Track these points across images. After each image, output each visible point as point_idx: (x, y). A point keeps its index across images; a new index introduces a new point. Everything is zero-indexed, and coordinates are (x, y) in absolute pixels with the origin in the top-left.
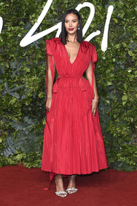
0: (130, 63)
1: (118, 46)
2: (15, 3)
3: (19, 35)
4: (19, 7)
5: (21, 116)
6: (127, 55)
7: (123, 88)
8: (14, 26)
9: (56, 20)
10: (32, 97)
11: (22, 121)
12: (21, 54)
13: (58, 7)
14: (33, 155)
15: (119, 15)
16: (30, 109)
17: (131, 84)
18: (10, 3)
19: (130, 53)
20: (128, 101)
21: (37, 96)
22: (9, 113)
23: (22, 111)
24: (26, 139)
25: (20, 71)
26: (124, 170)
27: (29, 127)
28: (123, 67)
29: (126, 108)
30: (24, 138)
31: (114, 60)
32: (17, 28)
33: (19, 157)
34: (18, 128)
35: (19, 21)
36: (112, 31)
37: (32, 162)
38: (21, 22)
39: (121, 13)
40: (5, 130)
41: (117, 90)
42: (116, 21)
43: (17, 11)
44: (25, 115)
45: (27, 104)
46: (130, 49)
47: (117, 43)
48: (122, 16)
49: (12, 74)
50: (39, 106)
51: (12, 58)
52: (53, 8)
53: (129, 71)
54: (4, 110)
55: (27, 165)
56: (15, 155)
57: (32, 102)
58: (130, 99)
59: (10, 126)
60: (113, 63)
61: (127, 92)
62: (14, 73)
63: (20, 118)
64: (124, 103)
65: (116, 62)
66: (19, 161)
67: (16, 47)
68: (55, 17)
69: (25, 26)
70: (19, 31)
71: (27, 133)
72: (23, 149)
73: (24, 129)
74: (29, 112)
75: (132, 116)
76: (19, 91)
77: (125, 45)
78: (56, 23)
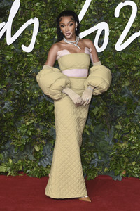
2: (51, 3)
3: (56, 37)
4: (56, 7)
8: (50, 27)
9: (96, 20)
13: (98, 6)
18: (47, 3)
22: (47, 120)
32: (55, 29)
40: (42, 139)
43: (54, 12)
52: (92, 8)
54: (41, 117)
59: (47, 134)
68: (94, 17)
78: (96, 23)
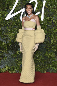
0: (54, 25)
1: (48, 18)
2: (2, 1)
3: (5, 15)
4: (4, 3)
5: (7, 50)
6: (53, 22)
7: (51, 36)
9: (21, 8)
10: (12, 42)
11: (7, 53)
12: (6, 23)
13: (21, 2)
14: (13, 67)
15: (48, 4)
16: (11, 47)
17: (55, 35)
18: (0, 1)
19: (54, 21)
20: (54, 42)
21: (14, 42)
22: (2, 49)
23: (8, 48)
24: (10, 61)
25: (6, 31)
26: (53, 72)
27: (11, 55)
28: (51, 27)
29: (53, 45)
30: (9, 60)
31: (47, 24)
32: (4, 12)
33: (7, 68)
34: (6, 56)
35: (5, 9)
36: (45, 12)
37: (13, 70)
38: (6, 9)
39: (49, 4)
41: (49, 37)
42: (47, 7)
43: (4, 5)
44: (9, 50)
45: (9, 45)
46: (53, 19)
47: (48, 17)
48: (50, 5)
49: (2, 32)
50: (15, 46)
51: (2, 25)
52: (19, 3)
53: (54, 29)
55: (10, 72)
56: (5, 68)
57: (12, 44)
58: (55, 41)
59: (2, 55)
60: (46, 25)
61: (53, 38)
62: (3, 32)
63: (7, 51)
64: (52, 43)
65: (47, 25)
66: (7, 70)
67: (4, 20)
68: (20, 6)
69: (7, 11)
70: (5, 13)
71: (10, 58)
72: (8, 65)
73: (9, 56)
74: (10, 49)
75: (55, 49)
76: (6, 40)
77: (51, 18)
78: (21, 9)
